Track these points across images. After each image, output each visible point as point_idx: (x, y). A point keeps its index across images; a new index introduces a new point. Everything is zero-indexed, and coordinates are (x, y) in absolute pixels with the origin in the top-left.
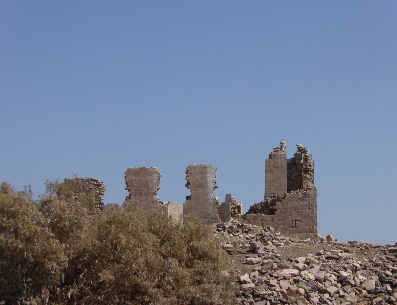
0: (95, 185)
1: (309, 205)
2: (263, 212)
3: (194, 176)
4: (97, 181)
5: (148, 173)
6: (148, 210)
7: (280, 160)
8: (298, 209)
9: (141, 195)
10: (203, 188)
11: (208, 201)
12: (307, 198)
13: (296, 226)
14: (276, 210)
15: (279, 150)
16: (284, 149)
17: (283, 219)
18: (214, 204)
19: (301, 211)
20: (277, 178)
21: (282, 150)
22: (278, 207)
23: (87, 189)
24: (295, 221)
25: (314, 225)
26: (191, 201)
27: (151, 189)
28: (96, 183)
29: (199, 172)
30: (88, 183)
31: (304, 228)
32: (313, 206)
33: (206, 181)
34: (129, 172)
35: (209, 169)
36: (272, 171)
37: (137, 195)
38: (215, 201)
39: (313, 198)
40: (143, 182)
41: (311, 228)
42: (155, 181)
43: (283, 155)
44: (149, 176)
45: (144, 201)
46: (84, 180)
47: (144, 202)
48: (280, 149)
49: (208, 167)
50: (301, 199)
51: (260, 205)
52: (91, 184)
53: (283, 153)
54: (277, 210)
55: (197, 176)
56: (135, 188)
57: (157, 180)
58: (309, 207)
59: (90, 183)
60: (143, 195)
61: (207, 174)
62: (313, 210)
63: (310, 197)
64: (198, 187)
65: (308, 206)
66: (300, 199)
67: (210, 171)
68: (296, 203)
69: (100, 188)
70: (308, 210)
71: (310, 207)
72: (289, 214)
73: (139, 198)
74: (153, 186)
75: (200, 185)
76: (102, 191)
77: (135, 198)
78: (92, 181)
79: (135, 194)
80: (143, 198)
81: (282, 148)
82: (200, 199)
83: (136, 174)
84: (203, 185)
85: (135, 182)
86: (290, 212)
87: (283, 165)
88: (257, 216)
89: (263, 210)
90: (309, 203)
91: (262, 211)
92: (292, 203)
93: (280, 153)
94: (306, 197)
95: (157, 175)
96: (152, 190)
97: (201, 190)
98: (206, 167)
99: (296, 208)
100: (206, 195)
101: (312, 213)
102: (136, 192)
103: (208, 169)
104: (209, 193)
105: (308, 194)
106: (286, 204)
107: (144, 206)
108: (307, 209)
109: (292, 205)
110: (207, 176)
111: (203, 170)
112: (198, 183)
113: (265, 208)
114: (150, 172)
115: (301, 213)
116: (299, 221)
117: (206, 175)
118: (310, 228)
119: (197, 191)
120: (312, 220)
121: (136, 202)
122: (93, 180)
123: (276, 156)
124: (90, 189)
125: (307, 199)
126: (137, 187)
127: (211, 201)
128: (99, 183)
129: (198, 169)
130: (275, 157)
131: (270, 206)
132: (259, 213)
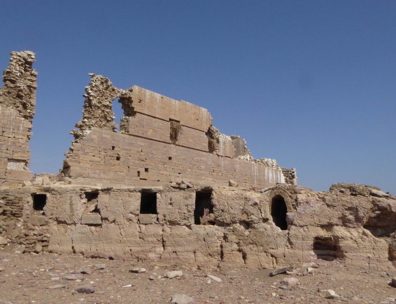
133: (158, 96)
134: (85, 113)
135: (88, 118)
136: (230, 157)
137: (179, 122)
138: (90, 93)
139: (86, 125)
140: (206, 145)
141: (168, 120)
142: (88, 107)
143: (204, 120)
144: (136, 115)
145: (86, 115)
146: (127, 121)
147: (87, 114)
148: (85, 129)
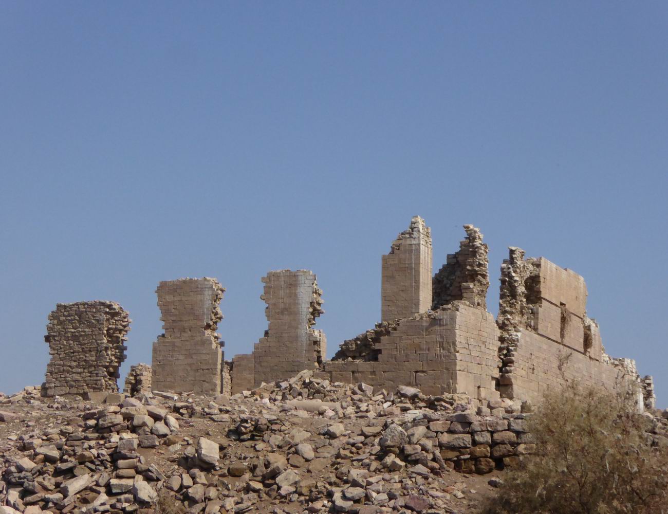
0: (106, 313)
1: (442, 341)
2: (360, 357)
3: (275, 293)
4: (110, 307)
5: (196, 290)
6: (194, 357)
7: (407, 254)
8: (421, 349)
9: (183, 330)
10: (290, 314)
11: (300, 339)
12: (437, 328)
13: (417, 381)
14: (379, 351)
15: (408, 236)
16: (415, 235)
17: (393, 370)
18: (310, 345)
19: (427, 352)
20: (402, 291)
21: (412, 235)
22: (384, 345)
23: (93, 321)
24: (416, 372)
25: (451, 381)
26: (269, 340)
27: (200, 318)
28: (108, 310)
29: (285, 283)
30: (94, 310)
31: (432, 387)
32: (448, 343)
33: (297, 301)
34: (164, 289)
35: (302, 279)
36: (393, 277)
37: (176, 330)
38: (311, 339)
39: (449, 327)
40: (187, 306)
41: (445, 386)
42: (208, 303)
43: (413, 246)
44: (197, 294)
45: (187, 341)
46: (88, 305)
47: (187, 343)
48: (410, 234)
49: (301, 274)
50: (427, 329)
51: (354, 342)
52: (100, 312)
53: (413, 242)
54: (383, 352)
56: (173, 318)
57: (210, 302)
58: (441, 344)
59: (98, 311)
60: (188, 330)
61: (298, 288)
62: (449, 351)
63: (443, 325)
64: (282, 313)
65: (439, 342)
66: (424, 330)
67: (303, 282)
68: (418, 338)
69: (116, 318)
70: (440, 351)
71: (443, 344)
72: (405, 359)
73: (179, 336)
74: (204, 314)
75: (286, 309)
76: (121, 325)
77: (173, 336)
78: (102, 307)
79: (173, 329)
80: (186, 335)
81: (413, 231)
82: (284, 335)
83: (175, 290)
84: (290, 308)
85: (173, 307)
86: (407, 355)
87: (413, 265)
88: (346, 364)
89: (360, 353)
90: (442, 337)
91: (357, 355)
92: (410, 337)
93: (408, 242)
94: (435, 325)
95: (210, 292)
96: (202, 320)
97: (286, 318)
98: (296, 274)
99: (418, 347)
100: (297, 328)
101: (448, 356)
102: (174, 324)
103: (300, 278)
104: (301, 324)
105: (440, 320)
106: (398, 339)
107: (186, 350)
108: (438, 349)
109: (409, 342)
110: (298, 291)
111: (292, 280)
112: (282, 306)
113: (364, 347)
114: (200, 286)
115: (427, 357)
116: (423, 372)
117: (296, 289)
118: (443, 385)
119: (280, 321)
120: (447, 369)
121: (173, 345)
122: (103, 304)
123: (402, 248)
124: (98, 321)
125: (439, 329)
126: (175, 315)
127: (304, 339)
128: (114, 309)
129: (282, 279)
130: (399, 249)
131: (372, 345)
132: (350, 358)
133: (554, 266)
134: (505, 305)
135: (511, 313)
136: (598, 360)
137: (565, 305)
138: (514, 277)
139: (511, 324)
140: (582, 340)
141: (559, 305)
142: (509, 296)
143: (581, 297)
144: (541, 303)
145: (508, 309)
146: (532, 313)
147: (508, 307)
148: (510, 330)
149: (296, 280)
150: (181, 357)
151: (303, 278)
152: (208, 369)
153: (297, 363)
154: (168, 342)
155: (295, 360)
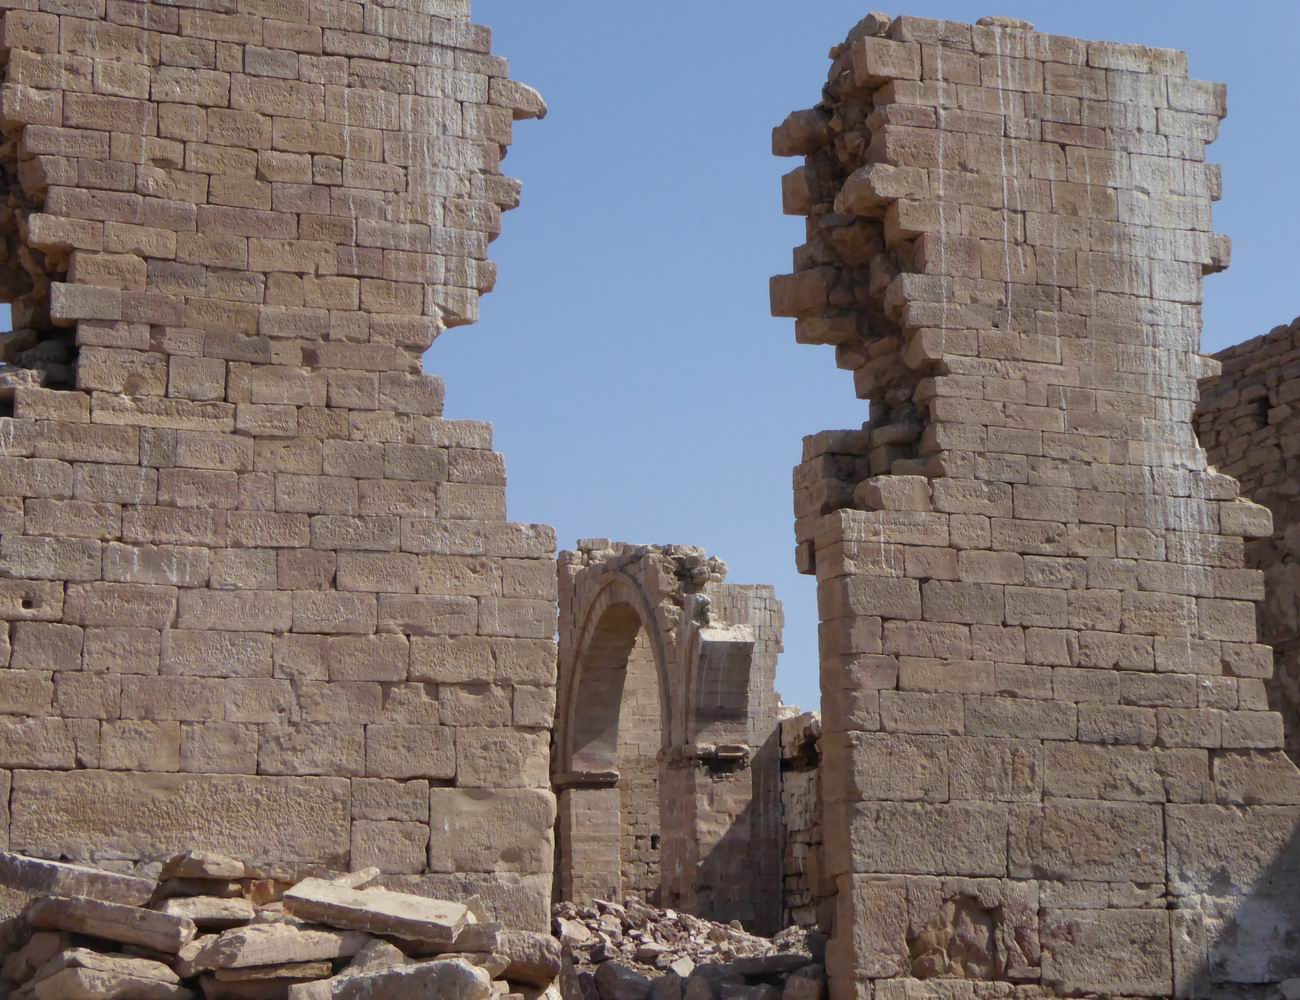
3: (964, 167)
9: (248, 347)
10: (1077, 329)
27: (397, 270)
29: (1028, 112)
33: (1115, 248)
35: (1137, 100)
40: (272, 157)
42: (451, 164)
44: (359, 79)
45: (288, 438)
47: (286, 458)
49: (1128, 63)
55: (1008, 174)
57: (473, 160)
61: (1119, 155)
67: (1148, 124)
73: (210, 389)
75: (1046, 291)
79: (155, 328)
80: (275, 393)
82: (1047, 472)
84: (1076, 290)
85: (149, 146)
95: (472, 86)
96: (411, 289)
97: (1055, 356)
98: (1096, 62)
100: (1127, 434)
103: (1124, 92)
104: (1154, 413)
107: (283, 513)
110: (1119, 177)
111: (1075, 98)
112: (1020, 267)
114: (380, 23)
117: (1105, 167)
127: (1188, 516)
129: (1005, 78)
149: (1102, 105)
150: (237, 571)
151: (1145, 99)
152: (477, 687)
153: (1153, 686)
154: (111, 434)
155: (1138, 660)
